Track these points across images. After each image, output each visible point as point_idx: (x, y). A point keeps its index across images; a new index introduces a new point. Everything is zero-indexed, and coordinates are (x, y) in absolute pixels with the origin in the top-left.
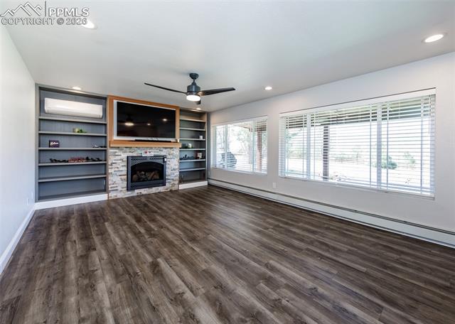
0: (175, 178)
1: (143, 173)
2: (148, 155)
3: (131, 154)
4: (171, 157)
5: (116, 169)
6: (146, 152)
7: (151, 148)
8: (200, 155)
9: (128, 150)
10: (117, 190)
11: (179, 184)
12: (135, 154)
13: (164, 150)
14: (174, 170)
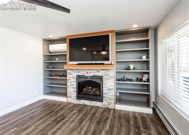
0: (111, 97)
1: (90, 88)
2: (89, 75)
3: (78, 74)
4: (107, 77)
5: (71, 84)
6: (87, 73)
7: (91, 70)
8: (145, 79)
9: (76, 71)
10: (71, 97)
11: (115, 104)
12: (80, 74)
13: (101, 71)
14: (110, 90)
